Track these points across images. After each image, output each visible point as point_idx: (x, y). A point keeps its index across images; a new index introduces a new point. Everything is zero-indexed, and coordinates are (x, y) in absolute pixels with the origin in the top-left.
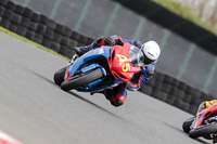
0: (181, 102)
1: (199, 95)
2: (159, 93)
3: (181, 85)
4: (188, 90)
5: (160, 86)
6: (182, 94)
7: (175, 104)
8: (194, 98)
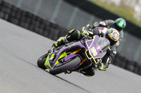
0: (37, 29)
1: (48, 24)
2: (23, 24)
3: (37, 18)
4: (41, 21)
5: (24, 19)
6: (38, 23)
7: (33, 30)
8: (45, 26)
